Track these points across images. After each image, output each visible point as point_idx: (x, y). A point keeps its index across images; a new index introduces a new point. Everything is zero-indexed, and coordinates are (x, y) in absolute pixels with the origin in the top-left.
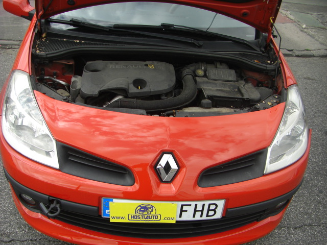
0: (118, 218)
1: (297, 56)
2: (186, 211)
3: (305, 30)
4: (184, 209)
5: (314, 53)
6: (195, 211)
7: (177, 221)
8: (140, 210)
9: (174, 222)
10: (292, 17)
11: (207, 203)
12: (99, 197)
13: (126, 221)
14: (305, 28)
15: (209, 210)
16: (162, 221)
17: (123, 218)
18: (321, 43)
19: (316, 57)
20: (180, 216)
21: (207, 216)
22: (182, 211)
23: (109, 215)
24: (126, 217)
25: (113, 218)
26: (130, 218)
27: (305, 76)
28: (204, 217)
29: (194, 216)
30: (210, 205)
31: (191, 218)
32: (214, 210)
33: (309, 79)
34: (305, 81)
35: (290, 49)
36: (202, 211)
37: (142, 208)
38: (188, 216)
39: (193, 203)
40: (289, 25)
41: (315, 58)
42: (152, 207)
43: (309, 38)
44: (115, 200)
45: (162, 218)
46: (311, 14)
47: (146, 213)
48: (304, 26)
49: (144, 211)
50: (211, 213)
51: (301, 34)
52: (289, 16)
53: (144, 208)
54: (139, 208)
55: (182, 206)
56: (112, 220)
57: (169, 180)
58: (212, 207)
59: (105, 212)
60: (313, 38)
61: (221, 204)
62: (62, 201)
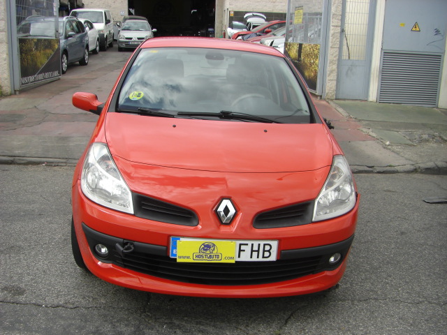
0: (184, 257)
1: (379, 172)
2: (244, 251)
3: (389, 147)
4: (242, 249)
5: (398, 168)
6: (252, 251)
7: (236, 262)
8: (204, 249)
9: (233, 261)
10: (374, 135)
11: (262, 243)
12: (169, 236)
13: (191, 261)
14: (389, 145)
15: (264, 251)
16: (223, 261)
17: (188, 257)
18: (407, 159)
19: (401, 172)
20: (239, 257)
21: (263, 257)
22: (240, 250)
23: (176, 255)
24: (191, 257)
25: (180, 257)
26: (195, 258)
27: (385, 189)
28: (261, 259)
29: (251, 257)
30: (265, 245)
31: (248, 259)
32: (269, 251)
33: (389, 191)
34: (385, 193)
35: (370, 165)
36: (258, 251)
37: (205, 246)
38: (245, 257)
39: (250, 243)
40: (370, 142)
41: (400, 174)
42: (214, 245)
43: (393, 154)
44: (182, 239)
45: (223, 257)
46: (397, 132)
47: (208, 252)
48: (388, 143)
49: (207, 250)
50: (267, 254)
51: (383, 151)
52: (371, 133)
53: (207, 247)
54: (203, 246)
55: (240, 245)
56: (178, 260)
57: (228, 222)
58: (267, 248)
59: (172, 251)
60: (398, 154)
61: (275, 244)
62: (136, 243)
